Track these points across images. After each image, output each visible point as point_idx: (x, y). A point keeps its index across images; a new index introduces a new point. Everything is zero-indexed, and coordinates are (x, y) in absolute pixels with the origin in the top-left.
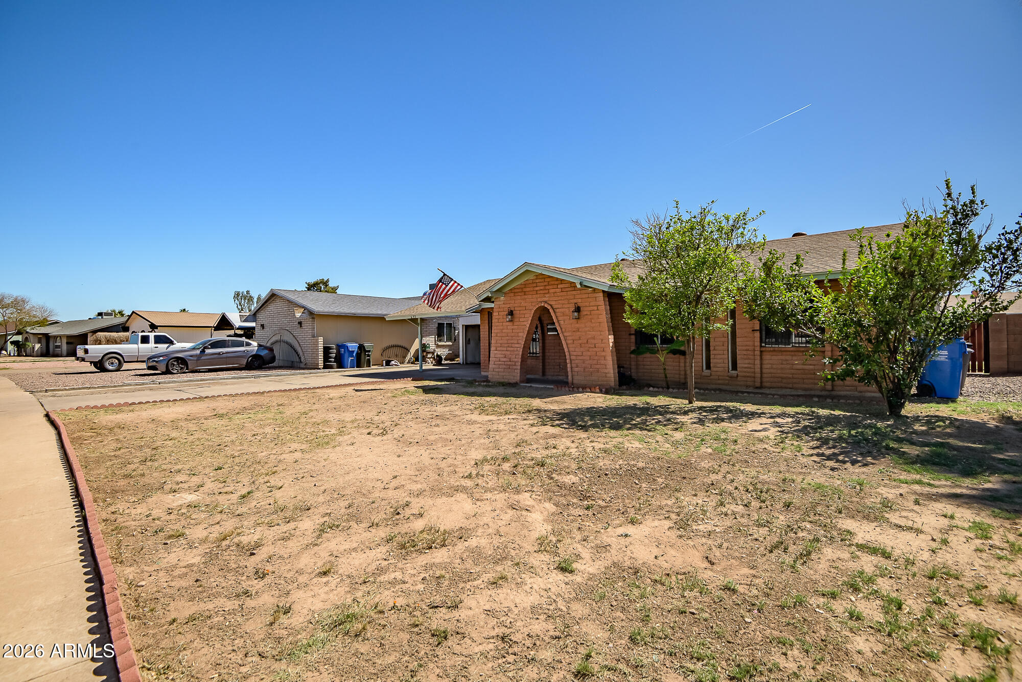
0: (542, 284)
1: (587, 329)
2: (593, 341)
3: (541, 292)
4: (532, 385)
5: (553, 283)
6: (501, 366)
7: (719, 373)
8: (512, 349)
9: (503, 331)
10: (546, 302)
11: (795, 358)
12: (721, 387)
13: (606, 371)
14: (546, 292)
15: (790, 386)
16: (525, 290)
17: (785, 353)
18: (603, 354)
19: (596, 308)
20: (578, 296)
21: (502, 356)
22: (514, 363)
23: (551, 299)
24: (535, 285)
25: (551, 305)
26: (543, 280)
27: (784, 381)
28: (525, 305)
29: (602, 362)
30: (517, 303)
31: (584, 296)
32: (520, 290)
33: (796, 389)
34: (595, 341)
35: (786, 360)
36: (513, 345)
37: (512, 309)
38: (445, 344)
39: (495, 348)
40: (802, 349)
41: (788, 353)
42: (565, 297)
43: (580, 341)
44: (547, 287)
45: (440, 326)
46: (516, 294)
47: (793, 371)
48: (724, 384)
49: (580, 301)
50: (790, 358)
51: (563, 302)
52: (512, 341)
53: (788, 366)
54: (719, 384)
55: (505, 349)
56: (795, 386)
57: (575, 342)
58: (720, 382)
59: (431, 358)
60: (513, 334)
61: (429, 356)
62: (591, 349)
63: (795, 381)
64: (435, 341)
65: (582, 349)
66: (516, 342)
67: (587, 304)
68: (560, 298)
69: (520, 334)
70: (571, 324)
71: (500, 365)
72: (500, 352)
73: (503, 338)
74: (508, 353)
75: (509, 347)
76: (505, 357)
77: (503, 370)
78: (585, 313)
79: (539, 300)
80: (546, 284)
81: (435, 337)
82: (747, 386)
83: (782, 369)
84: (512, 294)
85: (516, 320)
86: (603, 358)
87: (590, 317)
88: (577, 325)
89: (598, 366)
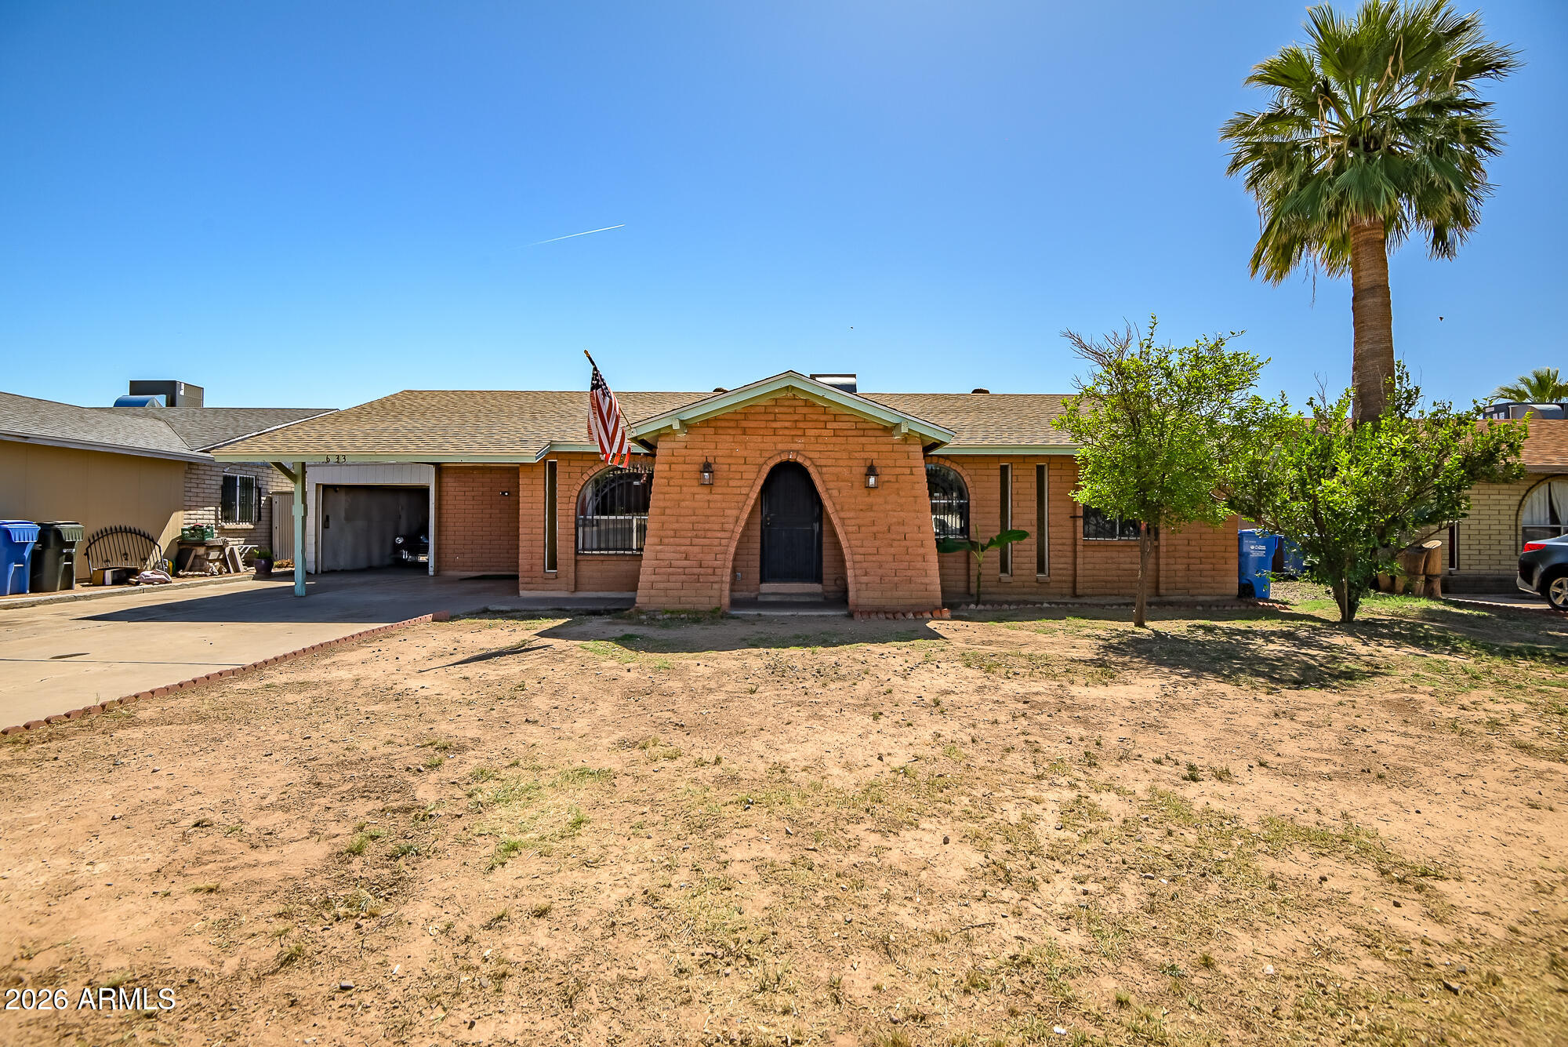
0: (789, 417)
1: (889, 507)
2: (901, 529)
3: (787, 432)
4: (763, 613)
5: (815, 417)
6: (673, 578)
7: (1024, 578)
8: (706, 541)
9: (683, 504)
10: (798, 452)
11: (1121, 555)
12: (1026, 597)
13: (926, 580)
14: (800, 432)
15: (1116, 592)
16: (744, 424)
17: (1109, 549)
18: (921, 551)
19: (908, 471)
20: (868, 448)
21: (678, 556)
22: (710, 571)
23: (811, 447)
24: (772, 417)
25: (810, 459)
26: (791, 410)
27: (1109, 585)
28: (745, 453)
29: (919, 565)
30: (723, 448)
31: (883, 448)
32: (732, 424)
33: (1123, 595)
34: (906, 529)
35: (1112, 558)
36: (709, 534)
37: (710, 460)
38: (239, 527)
39: (657, 540)
40: (1132, 543)
41: (1114, 549)
42: (843, 447)
43: (875, 529)
44: (801, 425)
45: (228, 483)
46: (720, 431)
47: (1119, 572)
48: (1031, 594)
49: (875, 455)
50: (1115, 554)
51: (838, 455)
52: (707, 526)
53: (1114, 566)
54: (1025, 594)
55: (688, 541)
56: (1122, 591)
57: (863, 529)
58: (1025, 590)
59: (217, 560)
60: (708, 512)
61: (214, 555)
62: (896, 543)
63: (1121, 584)
64: (217, 519)
65: (877, 543)
66: (717, 527)
67: (890, 462)
68: (830, 447)
69: (728, 512)
70: (855, 497)
71: (670, 574)
72: (672, 549)
73: (682, 519)
74: (696, 549)
75: (697, 537)
76: (686, 559)
77: (679, 585)
78: (886, 478)
79: (780, 446)
80: (796, 417)
81: (216, 511)
82: (1063, 595)
83: (1106, 569)
84: (711, 431)
85: (718, 483)
86: (920, 559)
87: (897, 486)
88: (869, 500)
89: (909, 573)
